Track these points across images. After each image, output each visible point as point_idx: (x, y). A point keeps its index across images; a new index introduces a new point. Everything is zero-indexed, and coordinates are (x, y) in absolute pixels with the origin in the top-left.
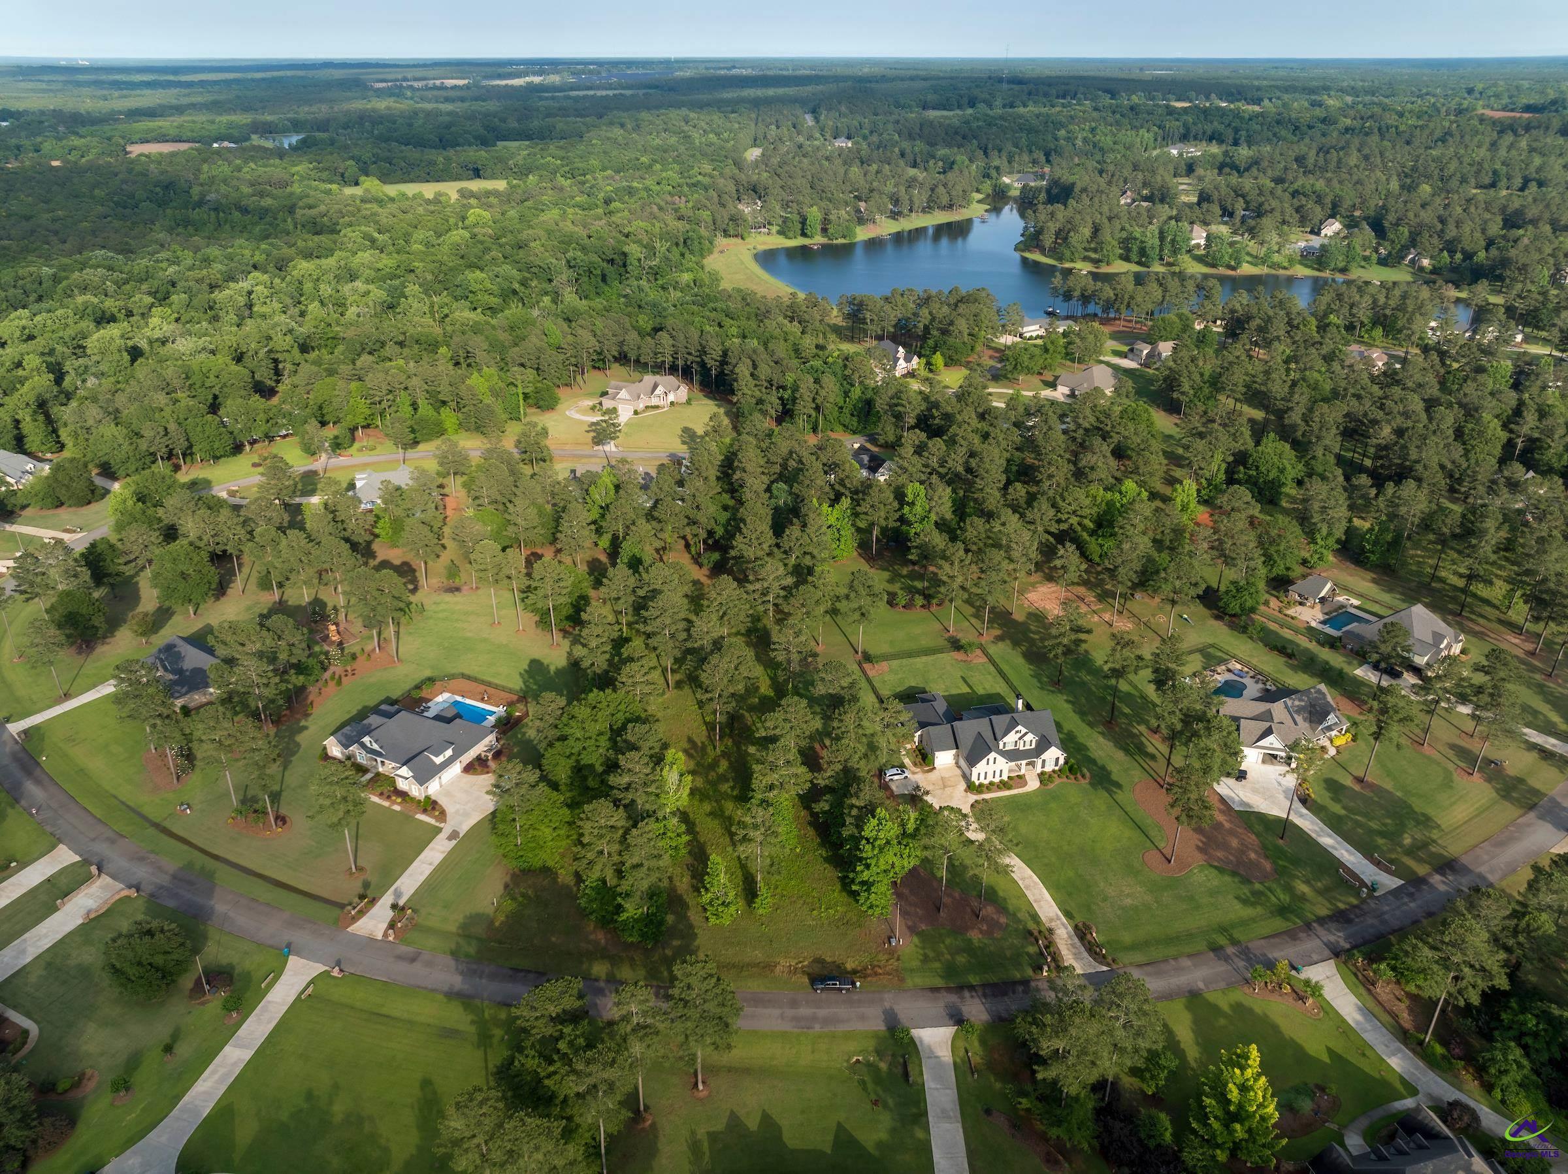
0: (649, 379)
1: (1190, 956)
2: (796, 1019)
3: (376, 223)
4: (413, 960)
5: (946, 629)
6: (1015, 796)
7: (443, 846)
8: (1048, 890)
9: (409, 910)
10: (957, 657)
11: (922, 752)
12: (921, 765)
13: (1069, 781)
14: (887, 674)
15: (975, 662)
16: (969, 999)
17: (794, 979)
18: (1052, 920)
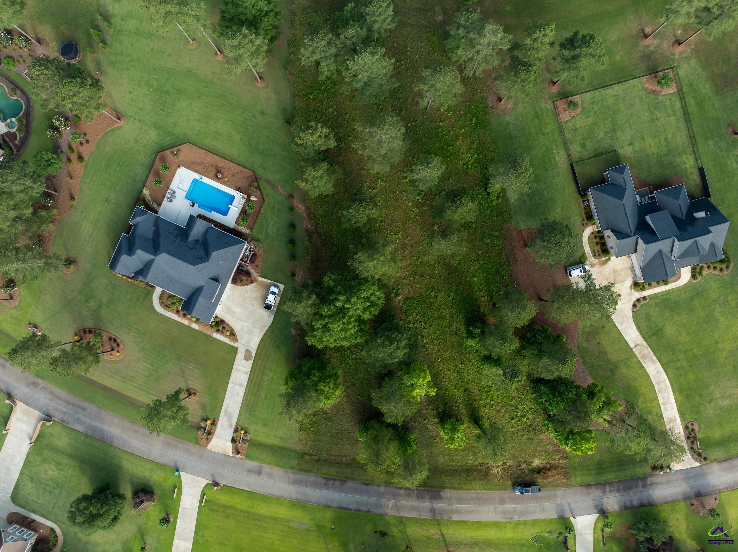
5: (643, 30)
6: (668, 292)
7: (244, 366)
8: (674, 393)
9: (241, 430)
10: (647, 85)
11: (603, 241)
12: (599, 255)
13: (715, 272)
14: (578, 117)
15: (663, 93)
16: (608, 493)
17: (502, 481)
18: (671, 421)
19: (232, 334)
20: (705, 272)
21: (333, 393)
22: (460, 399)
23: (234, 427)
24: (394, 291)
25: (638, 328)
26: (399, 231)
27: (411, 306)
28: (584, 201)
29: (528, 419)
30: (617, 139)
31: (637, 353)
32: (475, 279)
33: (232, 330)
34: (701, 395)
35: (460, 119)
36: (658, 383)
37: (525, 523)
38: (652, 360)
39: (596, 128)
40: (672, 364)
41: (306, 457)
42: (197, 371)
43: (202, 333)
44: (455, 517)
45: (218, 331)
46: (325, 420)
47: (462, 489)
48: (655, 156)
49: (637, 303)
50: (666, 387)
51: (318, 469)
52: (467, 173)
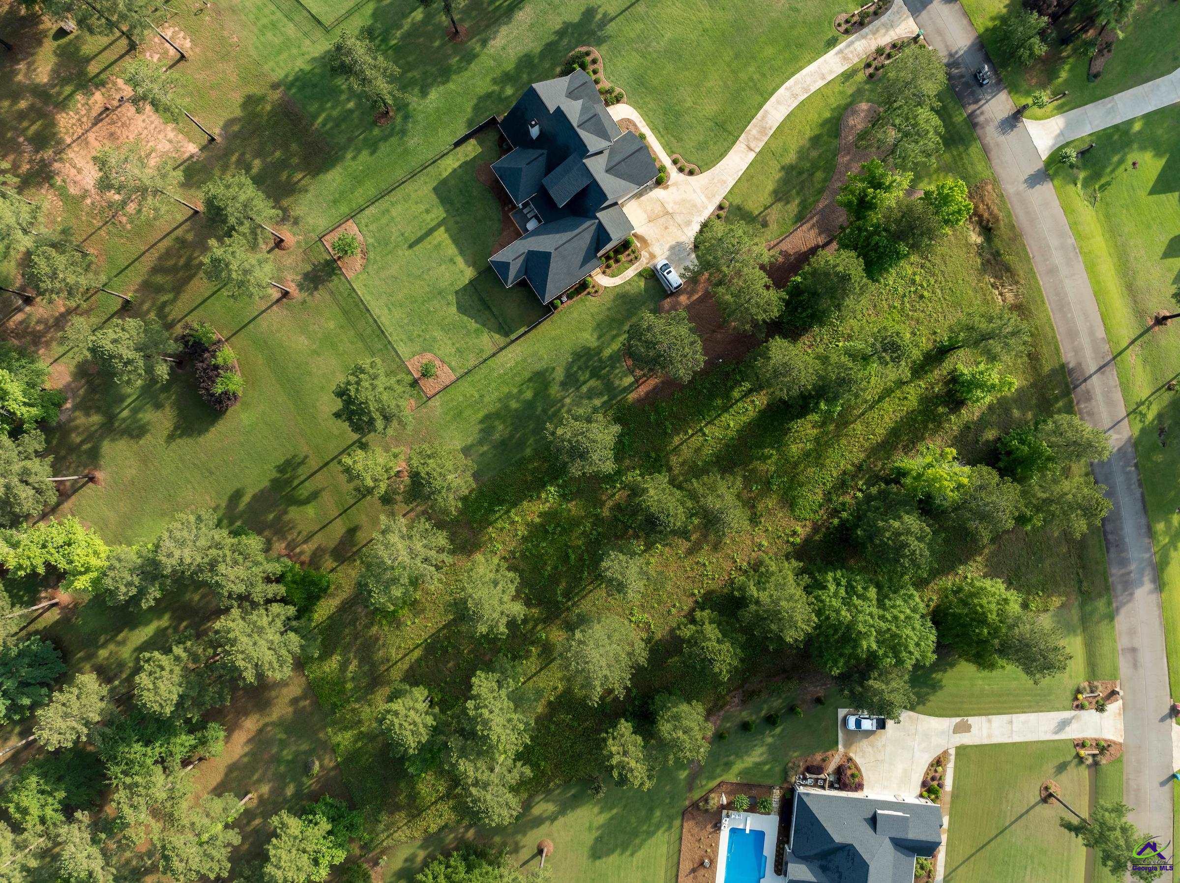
5: (278, 301)
6: (654, 129)
7: (980, 729)
8: (801, 68)
9: (1076, 699)
10: (358, 267)
11: (612, 254)
12: (634, 252)
13: (601, 71)
14: (439, 353)
15: (362, 238)
16: (986, 116)
17: (1023, 282)
18: (845, 58)
19: (938, 762)
20: (605, 84)
21: (993, 595)
22: (920, 386)
23: (1077, 712)
24: (791, 540)
25: (722, 155)
26: (697, 563)
27: (804, 507)
28: (562, 303)
29: (914, 274)
30: (452, 284)
31: (762, 144)
32: (732, 424)
33: (932, 765)
34: (792, 27)
35: (502, 529)
36: (795, 96)
37: (1074, 225)
38: (763, 118)
39: (446, 322)
40: (759, 85)
41: (1083, 589)
42: (1011, 796)
43: (951, 808)
44: (1101, 333)
45: (940, 786)
46: (1020, 578)
47: (1054, 337)
48: (458, 218)
49: (687, 170)
50: (796, 83)
51: (1097, 563)
52: (578, 491)
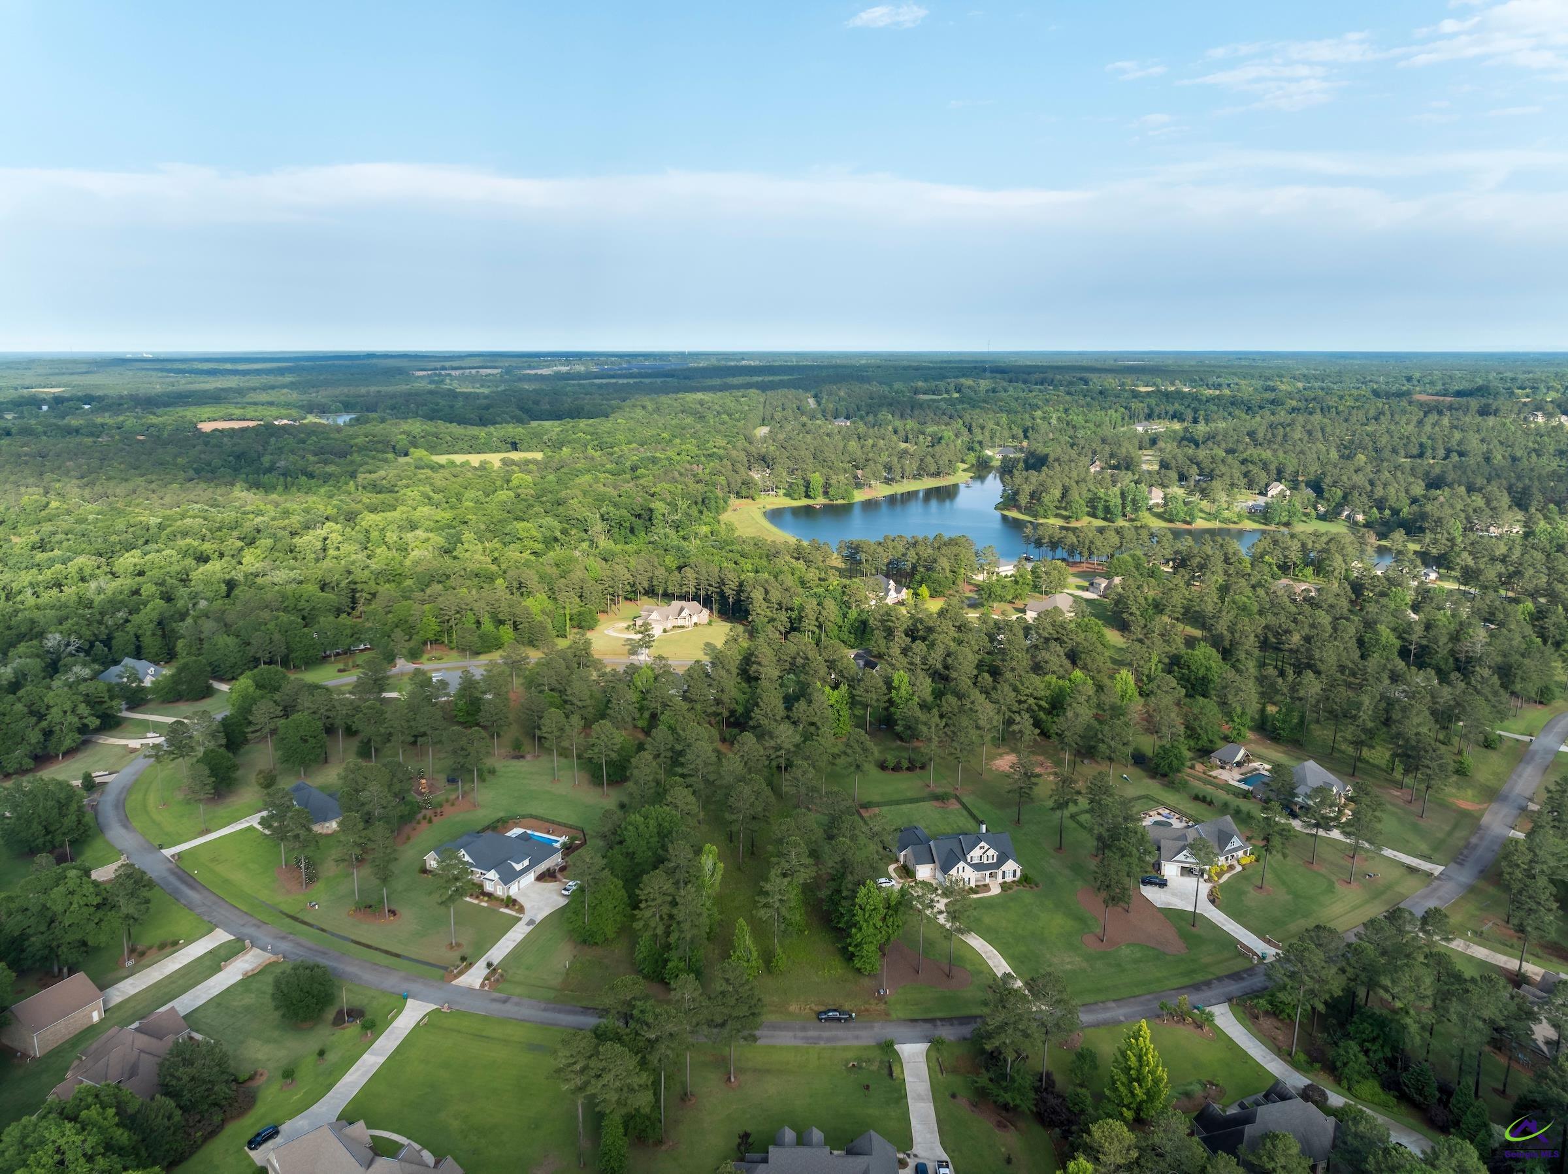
0: (676, 604)
1: (1114, 1001)
2: (806, 1039)
3: (431, 484)
4: (505, 1001)
6: (980, 898)
7: (522, 930)
9: (500, 970)
10: (935, 804)
11: (907, 870)
12: (905, 878)
15: (950, 807)
16: (940, 1026)
19: (521, 909)
23: (492, 968)
33: (521, 906)
36: (985, 953)
38: (974, 938)
40: (998, 940)
42: (470, 931)
43: (489, 908)
45: (507, 907)
50: (994, 955)
